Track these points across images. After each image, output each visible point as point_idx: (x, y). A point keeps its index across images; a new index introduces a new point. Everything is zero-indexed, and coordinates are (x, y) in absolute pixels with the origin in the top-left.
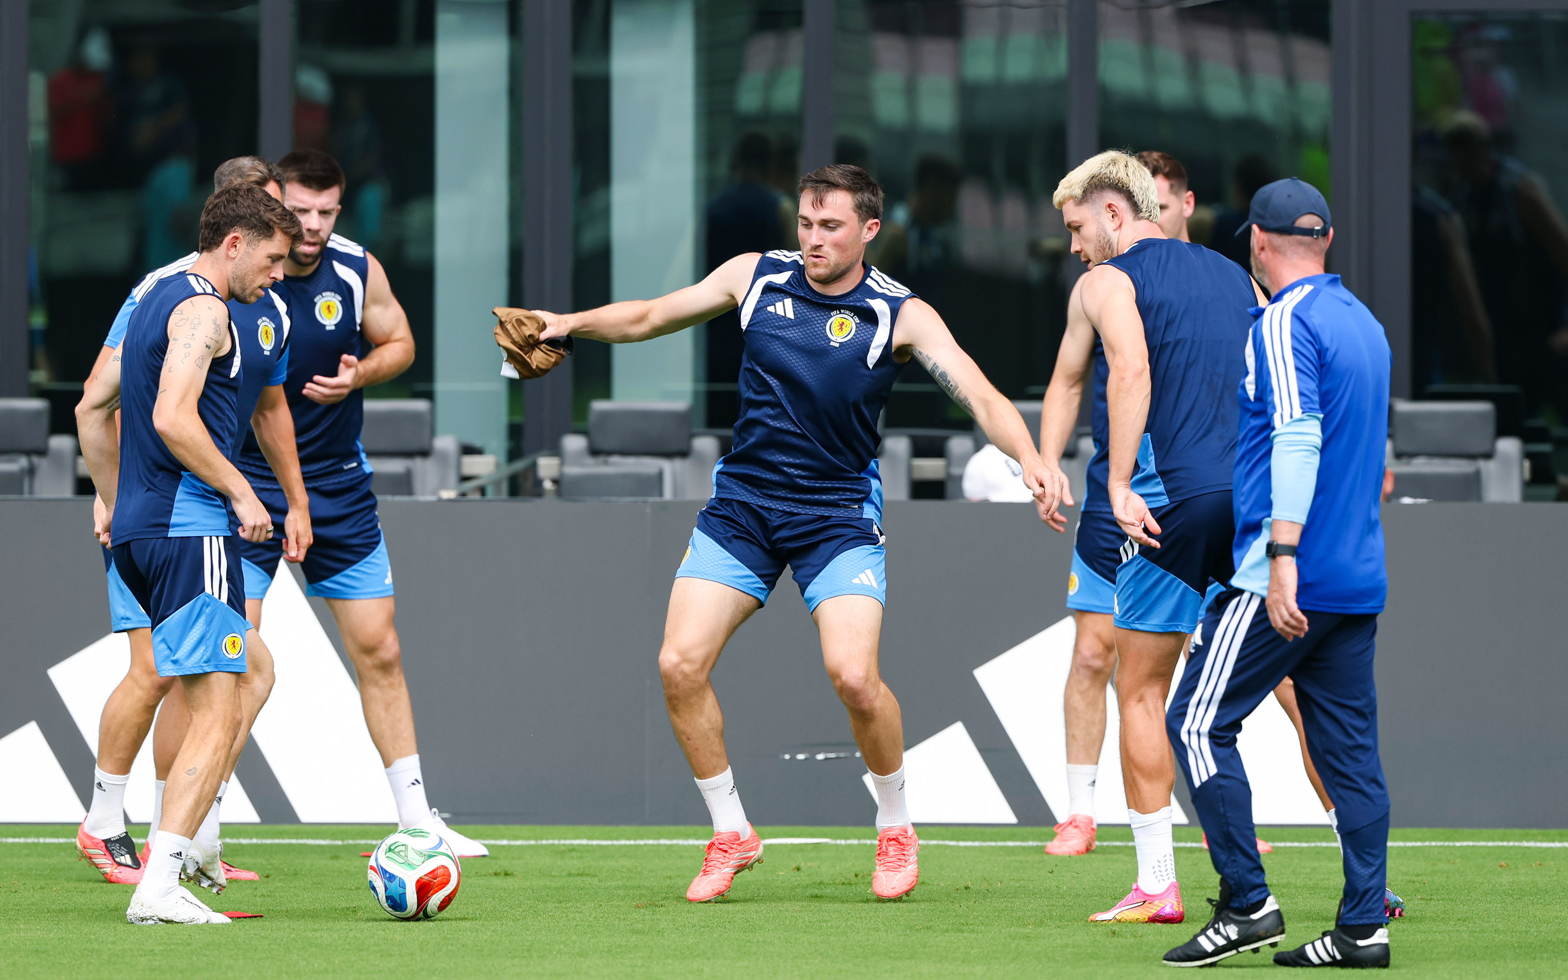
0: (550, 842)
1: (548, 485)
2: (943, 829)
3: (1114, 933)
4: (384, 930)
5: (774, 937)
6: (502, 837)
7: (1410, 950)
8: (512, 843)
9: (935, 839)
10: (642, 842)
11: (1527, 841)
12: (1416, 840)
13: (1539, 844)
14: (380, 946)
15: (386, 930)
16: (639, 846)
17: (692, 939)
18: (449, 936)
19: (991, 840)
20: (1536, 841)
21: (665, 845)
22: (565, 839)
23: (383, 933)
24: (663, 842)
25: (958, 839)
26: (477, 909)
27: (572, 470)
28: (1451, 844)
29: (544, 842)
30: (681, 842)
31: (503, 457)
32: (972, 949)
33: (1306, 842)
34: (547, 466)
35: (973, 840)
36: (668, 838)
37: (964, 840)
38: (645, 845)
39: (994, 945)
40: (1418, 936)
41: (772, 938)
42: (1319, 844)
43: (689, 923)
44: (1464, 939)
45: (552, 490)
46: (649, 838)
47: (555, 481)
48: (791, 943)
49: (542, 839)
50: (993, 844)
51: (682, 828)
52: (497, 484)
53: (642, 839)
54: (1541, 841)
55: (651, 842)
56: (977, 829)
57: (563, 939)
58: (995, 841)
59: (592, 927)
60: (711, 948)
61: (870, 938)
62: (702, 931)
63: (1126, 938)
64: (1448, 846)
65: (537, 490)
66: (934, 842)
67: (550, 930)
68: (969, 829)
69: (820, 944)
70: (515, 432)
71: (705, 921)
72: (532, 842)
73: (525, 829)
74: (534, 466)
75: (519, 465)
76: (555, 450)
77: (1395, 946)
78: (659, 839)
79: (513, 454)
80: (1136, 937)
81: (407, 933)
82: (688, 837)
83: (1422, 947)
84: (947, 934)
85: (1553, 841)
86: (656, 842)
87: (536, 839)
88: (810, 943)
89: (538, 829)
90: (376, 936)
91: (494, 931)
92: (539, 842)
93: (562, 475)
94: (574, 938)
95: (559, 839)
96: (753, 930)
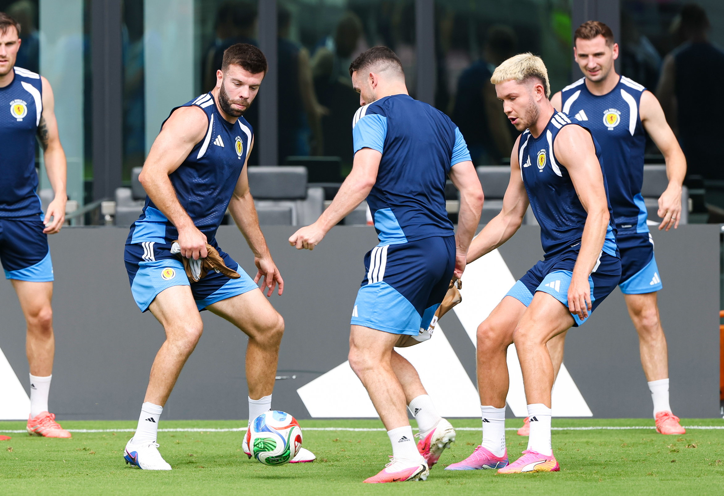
0: (112, 430)
1: (108, 218)
2: (345, 421)
3: (449, 482)
4: (14, 484)
5: (246, 486)
6: (83, 428)
7: (625, 491)
8: (89, 431)
9: (341, 427)
10: (166, 430)
11: (693, 426)
12: (627, 426)
13: (700, 428)
14: (12, 493)
15: (16, 483)
16: (165, 432)
17: (198, 487)
18: (53, 487)
19: (374, 427)
20: (698, 425)
21: (180, 432)
22: (120, 428)
23: (14, 486)
24: (178, 430)
25: (354, 427)
26: (69, 470)
27: (122, 209)
28: (648, 428)
29: (108, 430)
30: (189, 430)
31: (81, 202)
32: (365, 492)
33: (562, 427)
34: (107, 207)
35: (363, 428)
36: (181, 428)
37: (358, 427)
38: (168, 432)
39: (378, 490)
40: (630, 483)
41: (245, 487)
42: (569, 428)
43: (196, 478)
44: (657, 485)
45: (110, 221)
46: (170, 428)
47: (112, 216)
48: (256, 489)
49: (107, 429)
50: (375, 430)
51: (190, 422)
52: (78, 217)
53: (166, 428)
54: (701, 426)
55: (171, 430)
56: (366, 421)
57: (121, 488)
58: (377, 428)
59: (138, 481)
60: (209, 493)
61: (304, 486)
62: (203, 482)
63: (456, 485)
64: (646, 429)
65: (101, 221)
66: (340, 429)
67: (113, 483)
68: (361, 421)
69: (274, 490)
70: (88, 187)
71: (205, 477)
72: (101, 431)
73: (98, 423)
74: (99, 207)
75: (91, 206)
76: (112, 197)
77: (616, 488)
78: (176, 428)
79: (87, 200)
80: (462, 484)
81: (28, 485)
82: (193, 427)
83: (633, 489)
84: (349, 483)
85: (708, 425)
86: (174, 430)
87: (103, 429)
88: (268, 489)
89: (104, 423)
90: (10, 487)
91: (80, 484)
92: (105, 431)
93: (116, 212)
94: (128, 487)
95: (117, 429)
96: (234, 482)
